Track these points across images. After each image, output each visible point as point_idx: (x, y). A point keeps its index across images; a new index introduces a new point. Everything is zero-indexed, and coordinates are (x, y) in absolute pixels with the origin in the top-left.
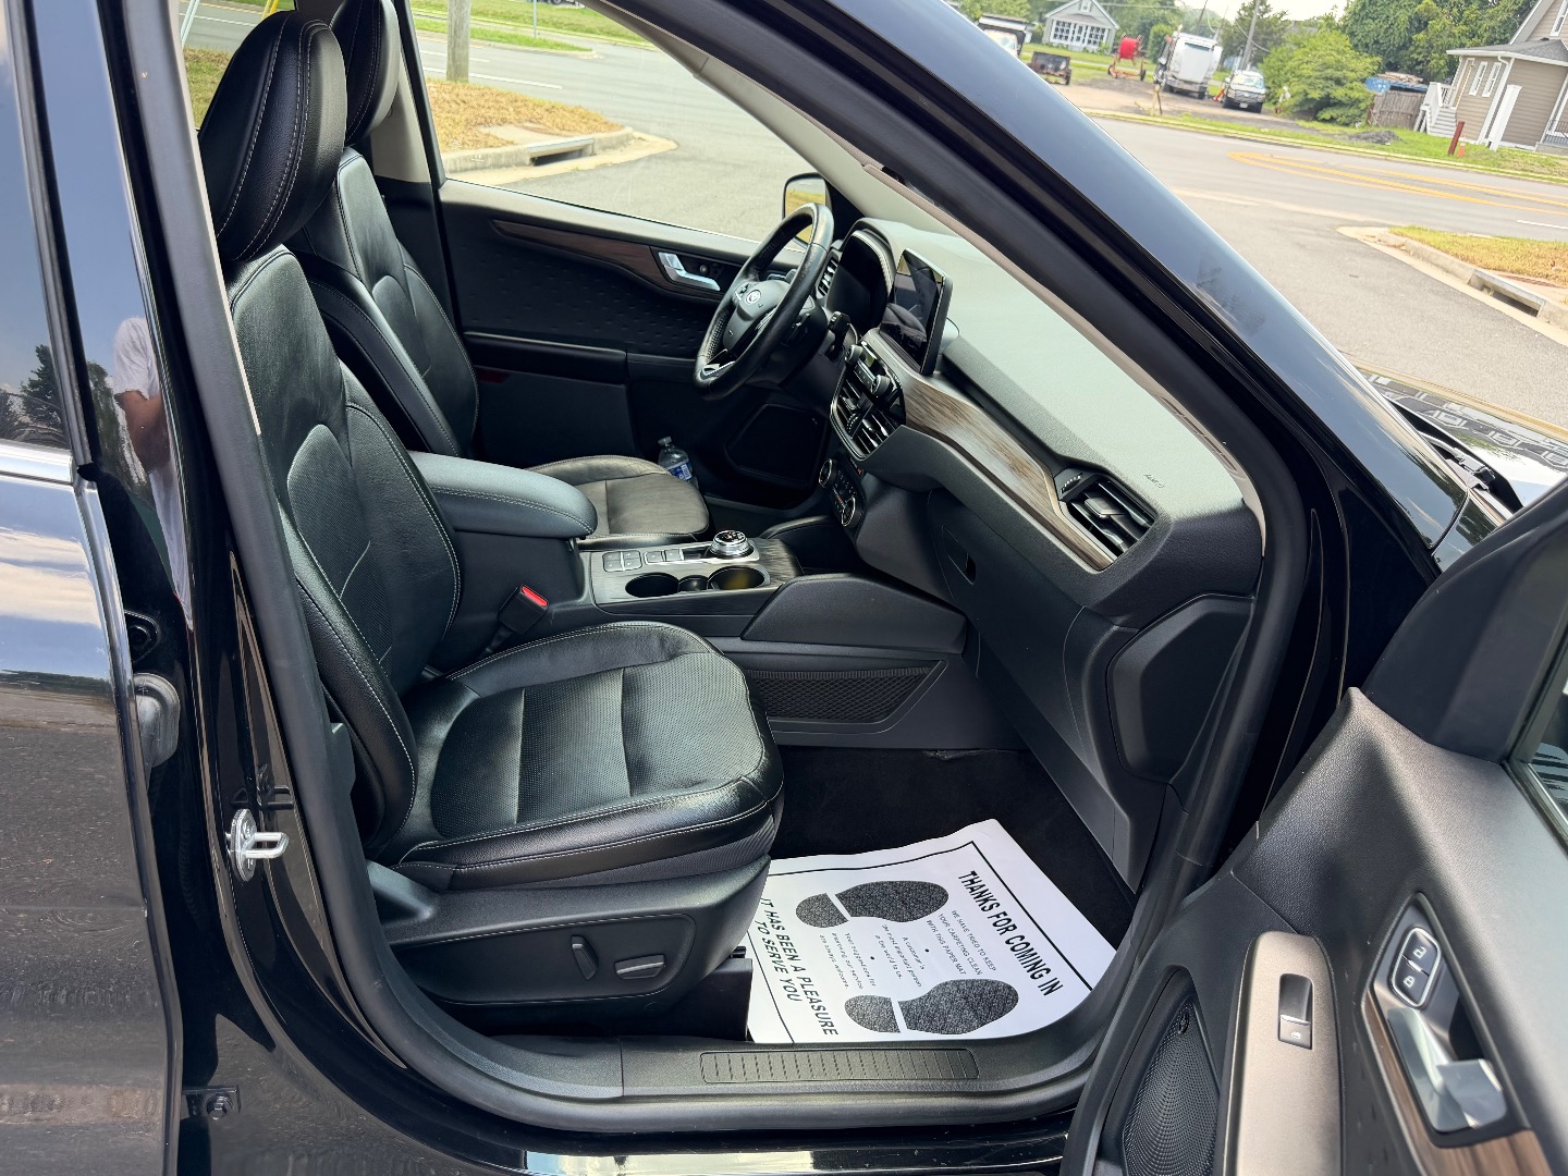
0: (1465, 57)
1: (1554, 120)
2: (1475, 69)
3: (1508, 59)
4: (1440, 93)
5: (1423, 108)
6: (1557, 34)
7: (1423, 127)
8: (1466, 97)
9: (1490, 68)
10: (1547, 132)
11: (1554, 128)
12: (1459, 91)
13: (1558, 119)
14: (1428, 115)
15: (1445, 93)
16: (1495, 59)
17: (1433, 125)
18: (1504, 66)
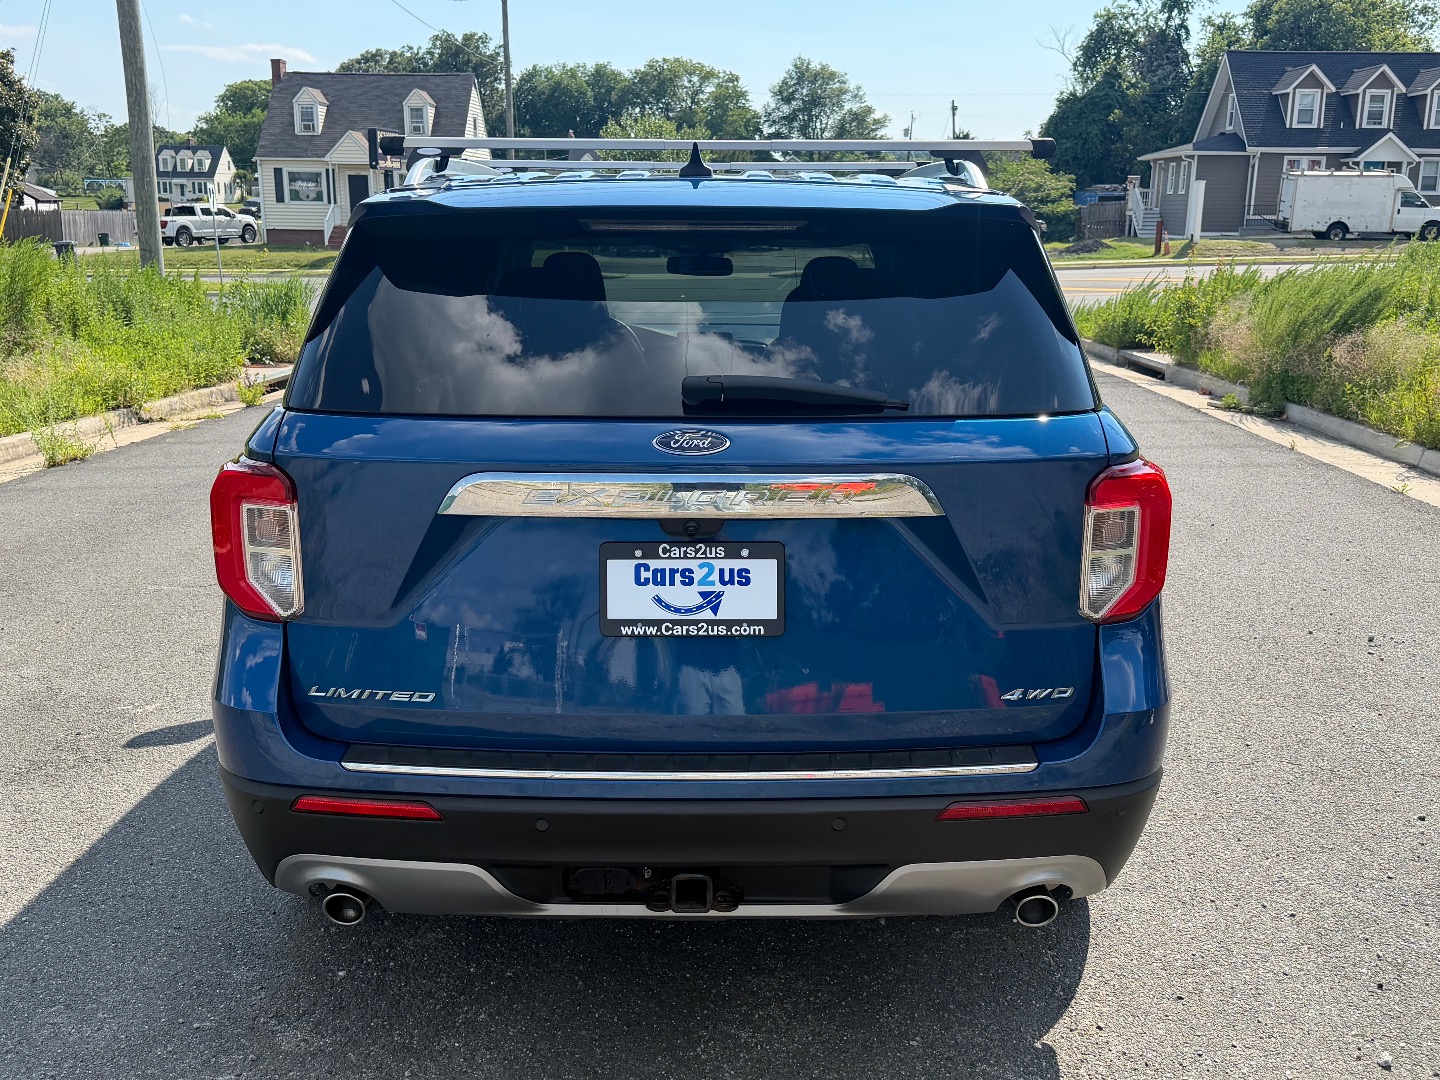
0: (1155, 161)
1: (1249, 205)
2: (1166, 170)
3: (1192, 157)
4: (1140, 197)
5: (1128, 213)
6: (1231, 128)
7: (1132, 231)
8: (1165, 196)
9: (1179, 166)
10: (1247, 217)
11: (1251, 212)
12: (1158, 190)
13: (1252, 203)
14: (1134, 220)
15: (1145, 196)
16: (1178, 159)
17: (1140, 227)
18: (1190, 163)
